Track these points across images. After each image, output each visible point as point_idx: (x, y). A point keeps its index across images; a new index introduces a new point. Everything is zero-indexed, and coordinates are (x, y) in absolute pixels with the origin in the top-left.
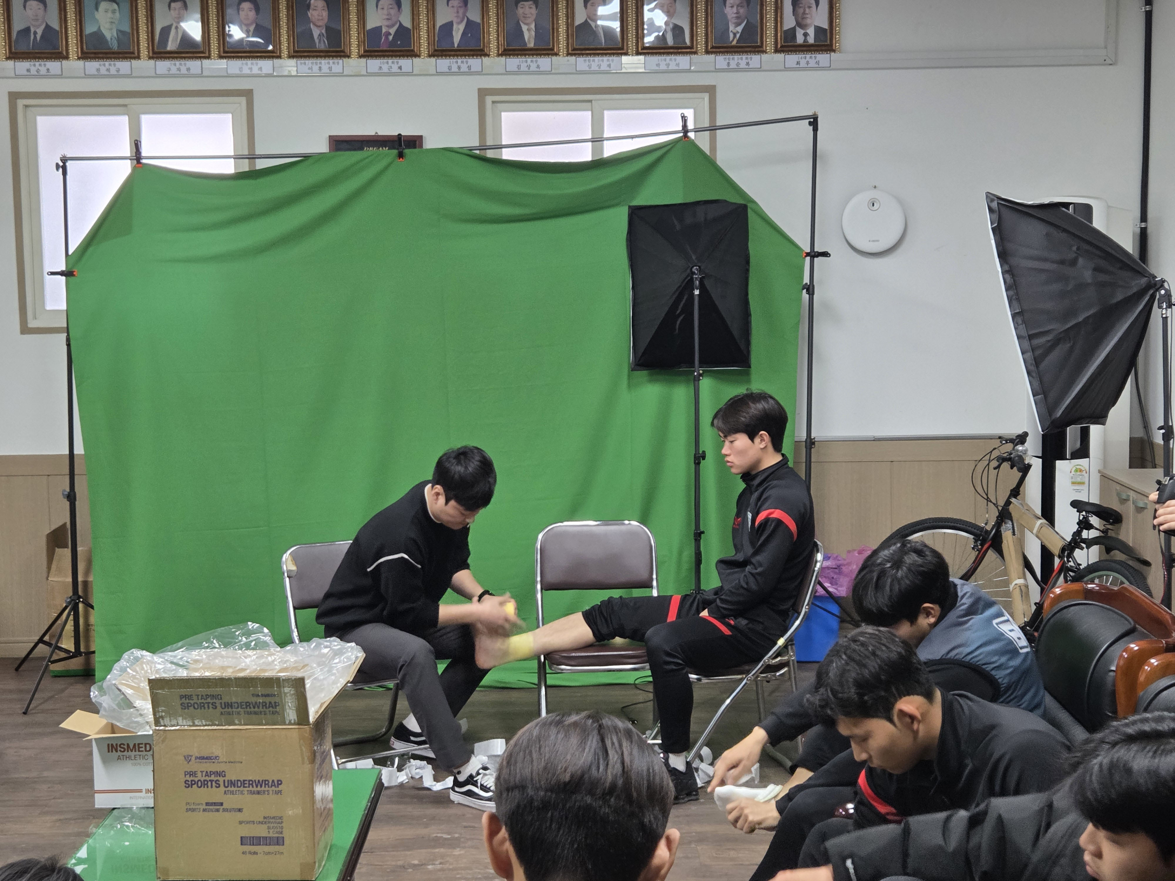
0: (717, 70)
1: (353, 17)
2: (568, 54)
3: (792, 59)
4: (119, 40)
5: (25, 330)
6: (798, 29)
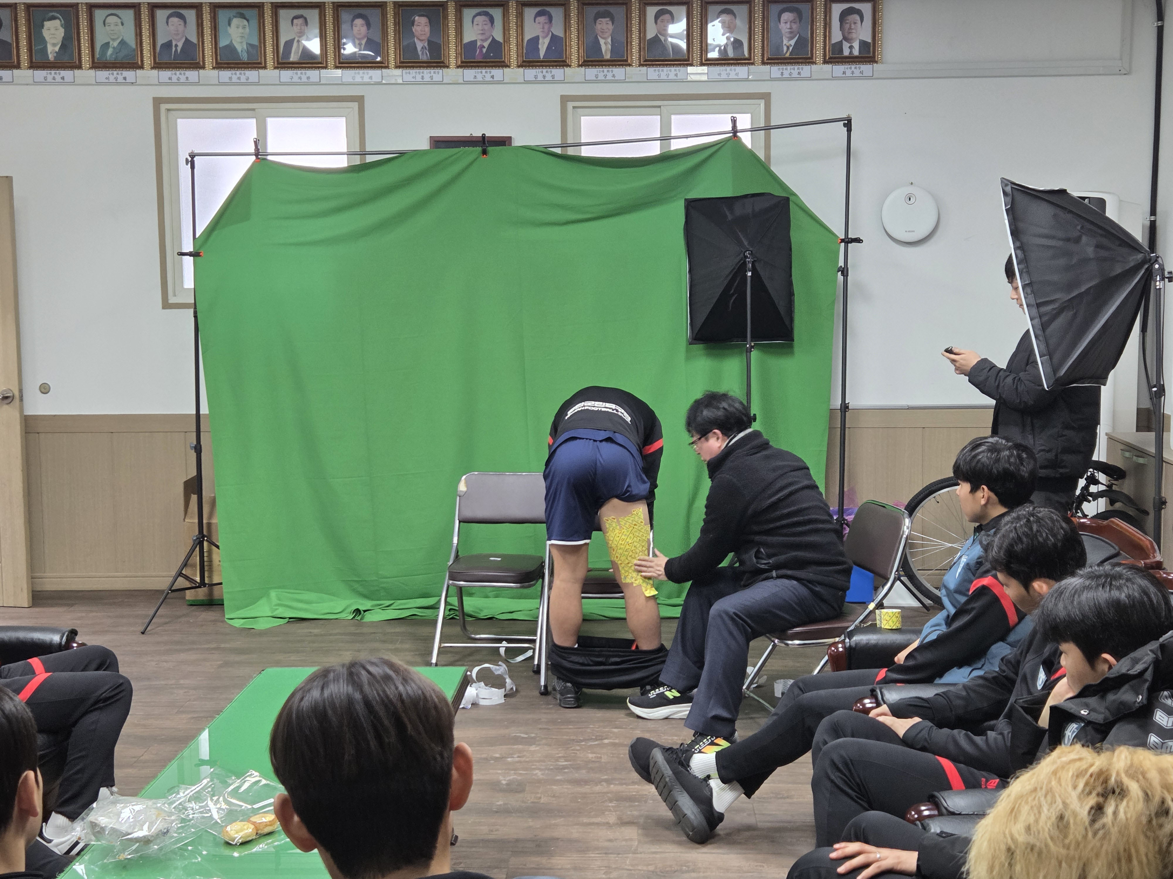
0: (772, 79)
1: (452, 32)
2: (641, 65)
3: (839, 69)
4: (248, 52)
5: (166, 305)
6: (844, 42)
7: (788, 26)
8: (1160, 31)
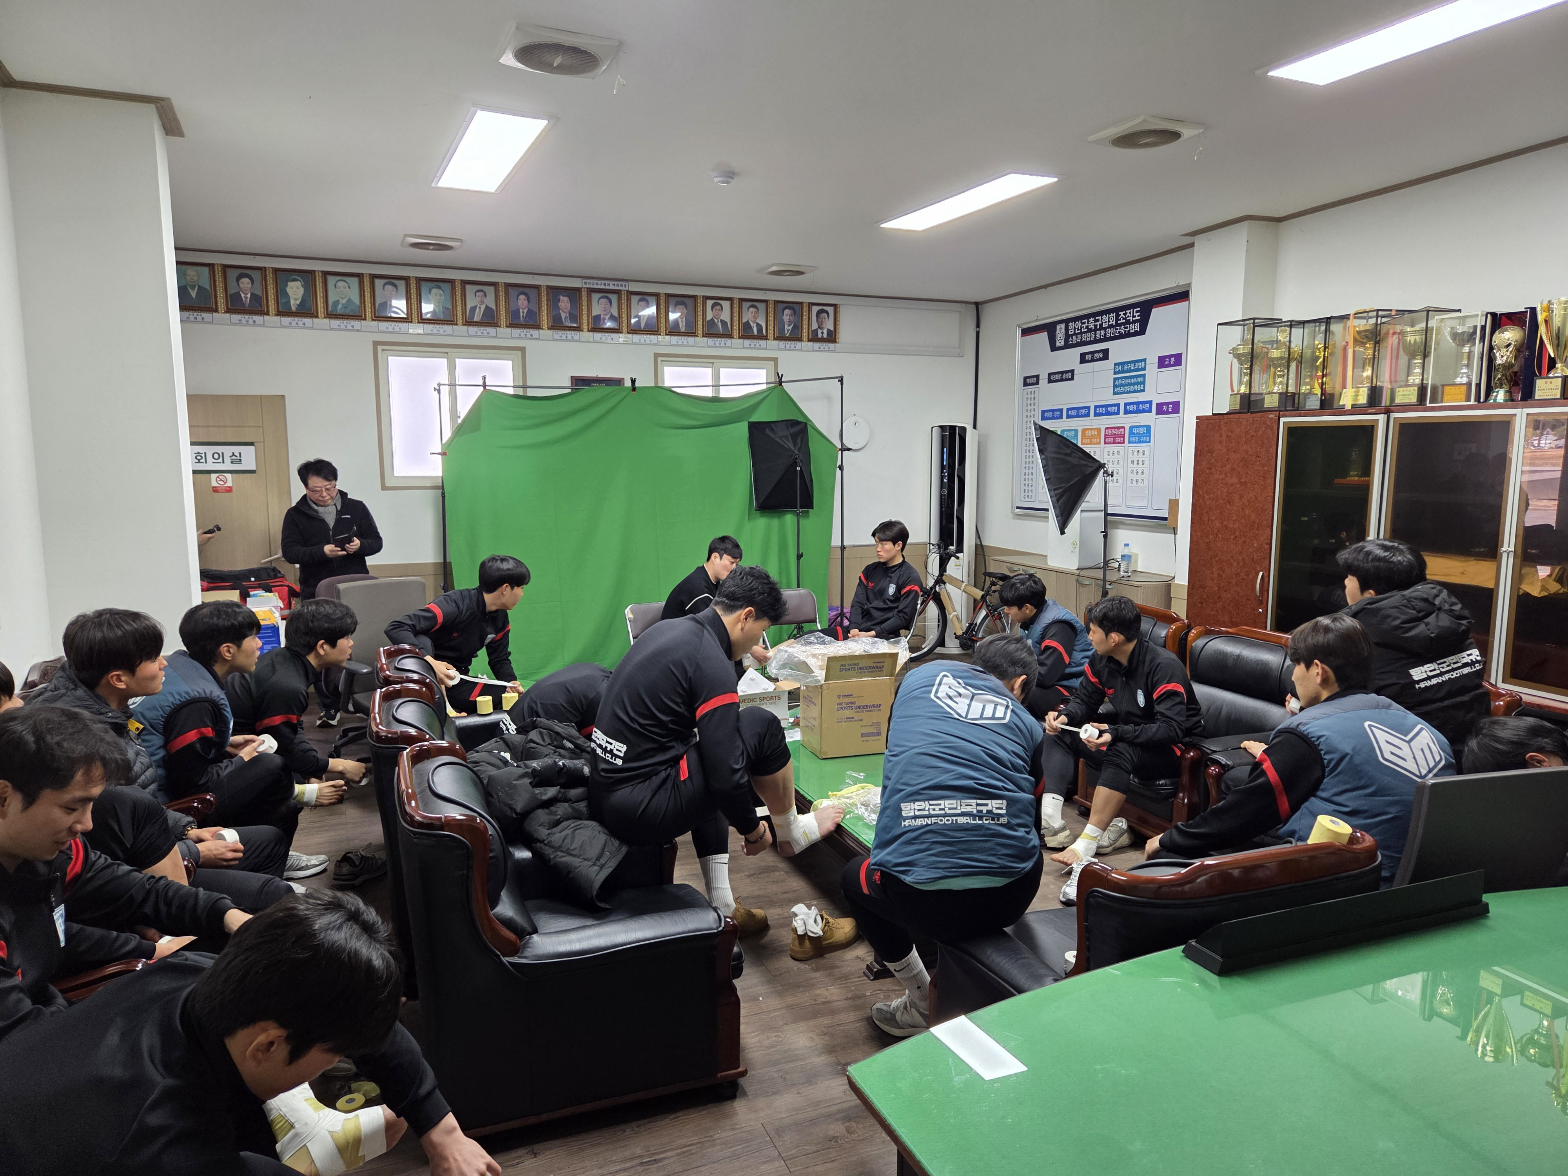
0: (779, 349)
2: (703, 336)
3: (817, 345)
5: (384, 487)
6: (819, 330)
7: (788, 317)
8: (978, 333)
